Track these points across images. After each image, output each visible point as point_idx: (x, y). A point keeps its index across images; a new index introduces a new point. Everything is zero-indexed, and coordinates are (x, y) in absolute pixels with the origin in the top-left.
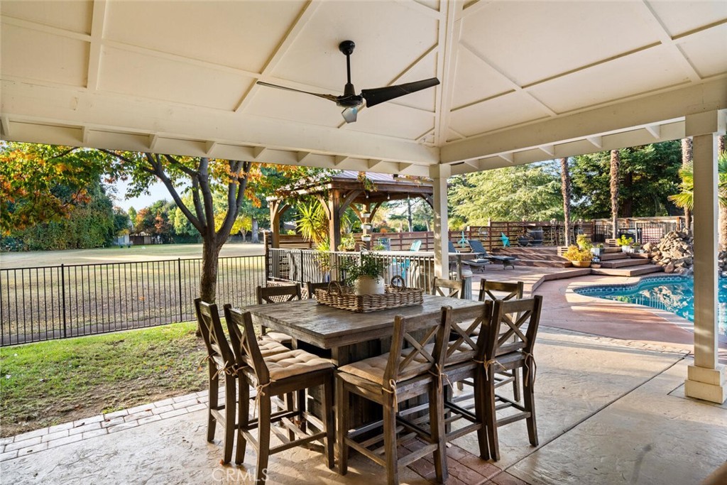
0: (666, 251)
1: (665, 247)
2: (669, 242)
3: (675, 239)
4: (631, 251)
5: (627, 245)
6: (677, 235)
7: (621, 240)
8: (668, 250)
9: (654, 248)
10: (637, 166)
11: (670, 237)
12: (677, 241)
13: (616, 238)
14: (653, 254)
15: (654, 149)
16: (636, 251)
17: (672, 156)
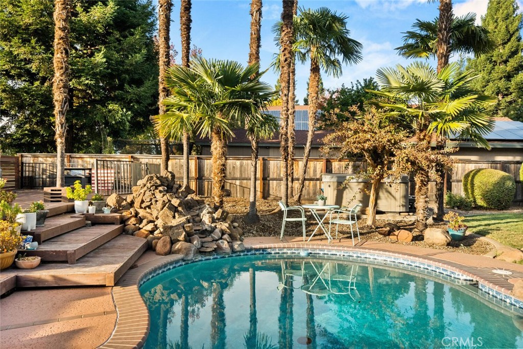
0: (145, 208)
1: (143, 202)
2: (148, 193)
3: (156, 188)
4: (92, 210)
5: (83, 199)
6: (158, 182)
7: (73, 189)
8: (149, 207)
9: (124, 203)
10: (83, 79)
11: (149, 185)
12: (160, 192)
13: (62, 186)
14: (125, 214)
15: (104, 60)
16: (99, 210)
17: (124, 75)
